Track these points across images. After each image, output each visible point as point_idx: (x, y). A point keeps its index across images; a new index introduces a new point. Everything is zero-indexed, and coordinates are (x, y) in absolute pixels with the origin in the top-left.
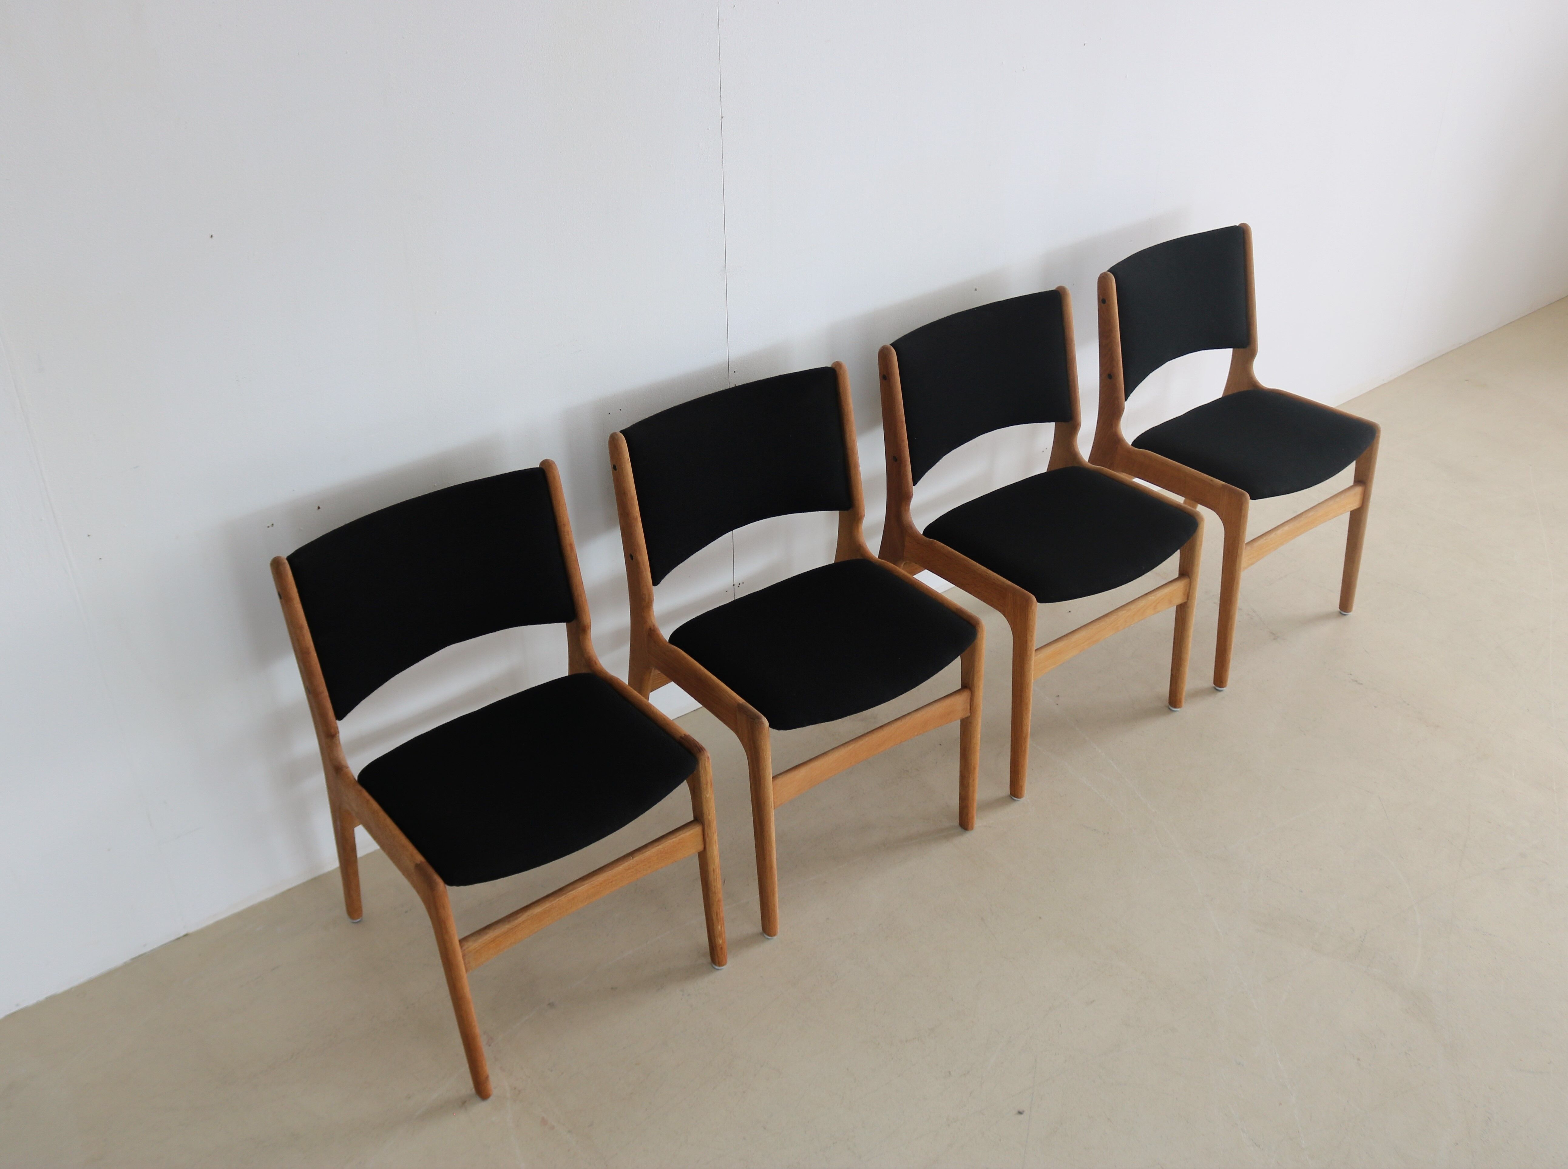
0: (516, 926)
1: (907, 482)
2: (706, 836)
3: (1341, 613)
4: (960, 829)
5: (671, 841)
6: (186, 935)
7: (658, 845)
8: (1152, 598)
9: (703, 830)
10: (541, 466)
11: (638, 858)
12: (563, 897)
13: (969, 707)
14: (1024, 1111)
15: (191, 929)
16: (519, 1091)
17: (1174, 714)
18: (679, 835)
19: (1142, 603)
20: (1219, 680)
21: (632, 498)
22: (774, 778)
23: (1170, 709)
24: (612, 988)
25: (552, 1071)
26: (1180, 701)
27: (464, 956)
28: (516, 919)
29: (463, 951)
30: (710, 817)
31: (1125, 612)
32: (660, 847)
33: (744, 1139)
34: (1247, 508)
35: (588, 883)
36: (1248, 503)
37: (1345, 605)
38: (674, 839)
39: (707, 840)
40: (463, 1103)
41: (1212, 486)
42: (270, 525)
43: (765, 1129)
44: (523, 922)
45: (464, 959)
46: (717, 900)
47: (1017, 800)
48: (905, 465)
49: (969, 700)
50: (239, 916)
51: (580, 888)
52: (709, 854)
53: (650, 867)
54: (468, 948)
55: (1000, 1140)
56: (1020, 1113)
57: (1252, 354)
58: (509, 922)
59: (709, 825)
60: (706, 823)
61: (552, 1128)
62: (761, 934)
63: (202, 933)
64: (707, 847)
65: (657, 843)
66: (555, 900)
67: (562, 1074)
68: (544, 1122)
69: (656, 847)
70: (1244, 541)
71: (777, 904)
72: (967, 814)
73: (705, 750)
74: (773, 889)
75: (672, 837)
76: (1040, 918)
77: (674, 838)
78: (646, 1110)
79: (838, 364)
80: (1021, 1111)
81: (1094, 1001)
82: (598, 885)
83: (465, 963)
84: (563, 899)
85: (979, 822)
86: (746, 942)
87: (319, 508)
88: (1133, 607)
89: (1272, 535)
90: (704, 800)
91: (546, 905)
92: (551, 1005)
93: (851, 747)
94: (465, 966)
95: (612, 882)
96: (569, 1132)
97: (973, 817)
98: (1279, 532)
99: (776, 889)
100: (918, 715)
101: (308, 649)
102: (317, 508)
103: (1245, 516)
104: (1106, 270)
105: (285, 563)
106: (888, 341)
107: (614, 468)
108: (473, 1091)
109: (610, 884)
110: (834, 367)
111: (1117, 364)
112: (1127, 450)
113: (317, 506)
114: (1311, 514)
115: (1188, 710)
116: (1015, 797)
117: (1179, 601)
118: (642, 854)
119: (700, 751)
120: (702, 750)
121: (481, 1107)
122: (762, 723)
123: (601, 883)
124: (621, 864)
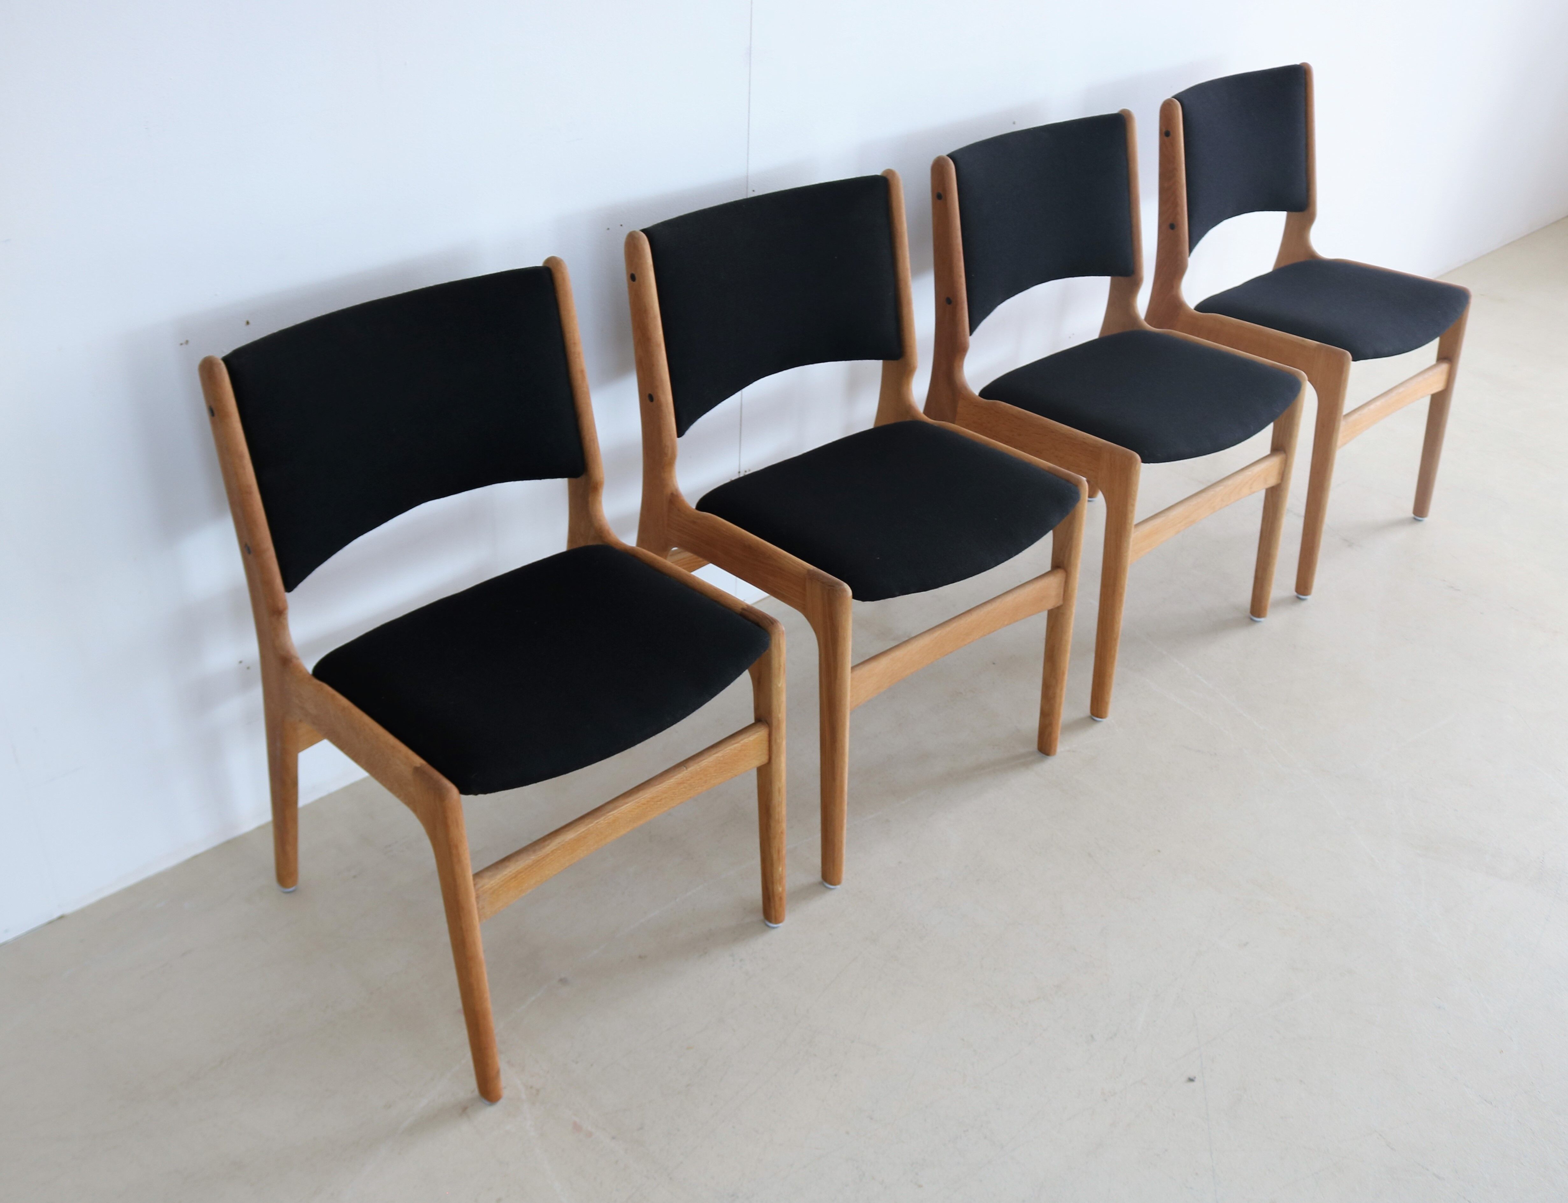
0: (543, 858)
1: (964, 329)
2: (773, 743)
3: (1415, 519)
4: (1039, 755)
5: (732, 747)
6: (61, 918)
7: (716, 753)
8: (1248, 473)
9: (770, 735)
10: (546, 265)
11: (693, 768)
12: (603, 818)
13: (1062, 593)
14: (1195, 1078)
15: (68, 909)
16: (538, 1091)
17: (1257, 626)
18: (742, 740)
19: (1240, 478)
20: (1303, 586)
21: (655, 317)
22: (853, 668)
23: (1252, 619)
24: (640, 957)
25: (577, 1063)
26: (1265, 609)
27: (478, 897)
28: (544, 847)
29: (477, 890)
30: (780, 716)
31: (1222, 487)
32: (719, 754)
33: (847, 1133)
34: (1348, 370)
35: (633, 800)
36: (1349, 364)
37: (1421, 508)
38: (736, 745)
39: (774, 748)
40: (464, 1110)
41: (1303, 347)
42: (183, 341)
43: (871, 1119)
44: (552, 852)
45: (478, 903)
46: (780, 831)
47: (1100, 721)
48: (962, 308)
49: (1063, 584)
50: (131, 890)
51: (623, 807)
52: (774, 766)
53: (705, 782)
54: (483, 886)
55: (1174, 1115)
56: (1191, 1080)
57: (1310, 219)
58: (534, 851)
59: (779, 727)
60: (775, 723)
61: (589, 1134)
62: (821, 884)
63: (83, 914)
64: (774, 757)
65: (715, 750)
66: (592, 823)
67: (592, 1065)
68: (577, 1127)
69: (714, 754)
70: (1341, 413)
71: (845, 841)
72: (1050, 734)
73: (778, 622)
74: (842, 821)
75: (733, 742)
76: (1159, 851)
77: (736, 743)
78: (712, 1104)
79: (890, 172)
80: (1192, 1077)
81: (1247, 943)
82: (644, 804)
83: (478, 908)
84: (601, 821)
85: (1063, 746)
86: (806, 893)
87: (248, 323)
88: (1230, 482)
89: (1365, 411)
90: (774, 692)
91: (581, 829)
92: (563, 981)
93: (937, 634)
94: (479, 913)
95: (661, 800)
96: (613, 1138)
97: (1056, 739)
98: (1372, 407)
99: (845, 821)
100: (1010, 598)
101: (249, 487)
102: (245, 323)
103: (1346, 380)
104: (1169, 97)
105: (220, 364)
106: (944, 152)
107: (633, 278)
108: (477, 1092)
109: (659, 803)
110: (885, 175)
111: (1182, 210)
112: (1192, 316)
113: (245, 320)
114: (1401, 390)
115: (1272, 620)
116: (1098, 717)
117: (1272, 481)
118: (699, 762)
119: (772, 623)
120: (775, 622)
121: (490, 1113)
122: (844, 590)
123: (648, 802)
124: (673, 776)
